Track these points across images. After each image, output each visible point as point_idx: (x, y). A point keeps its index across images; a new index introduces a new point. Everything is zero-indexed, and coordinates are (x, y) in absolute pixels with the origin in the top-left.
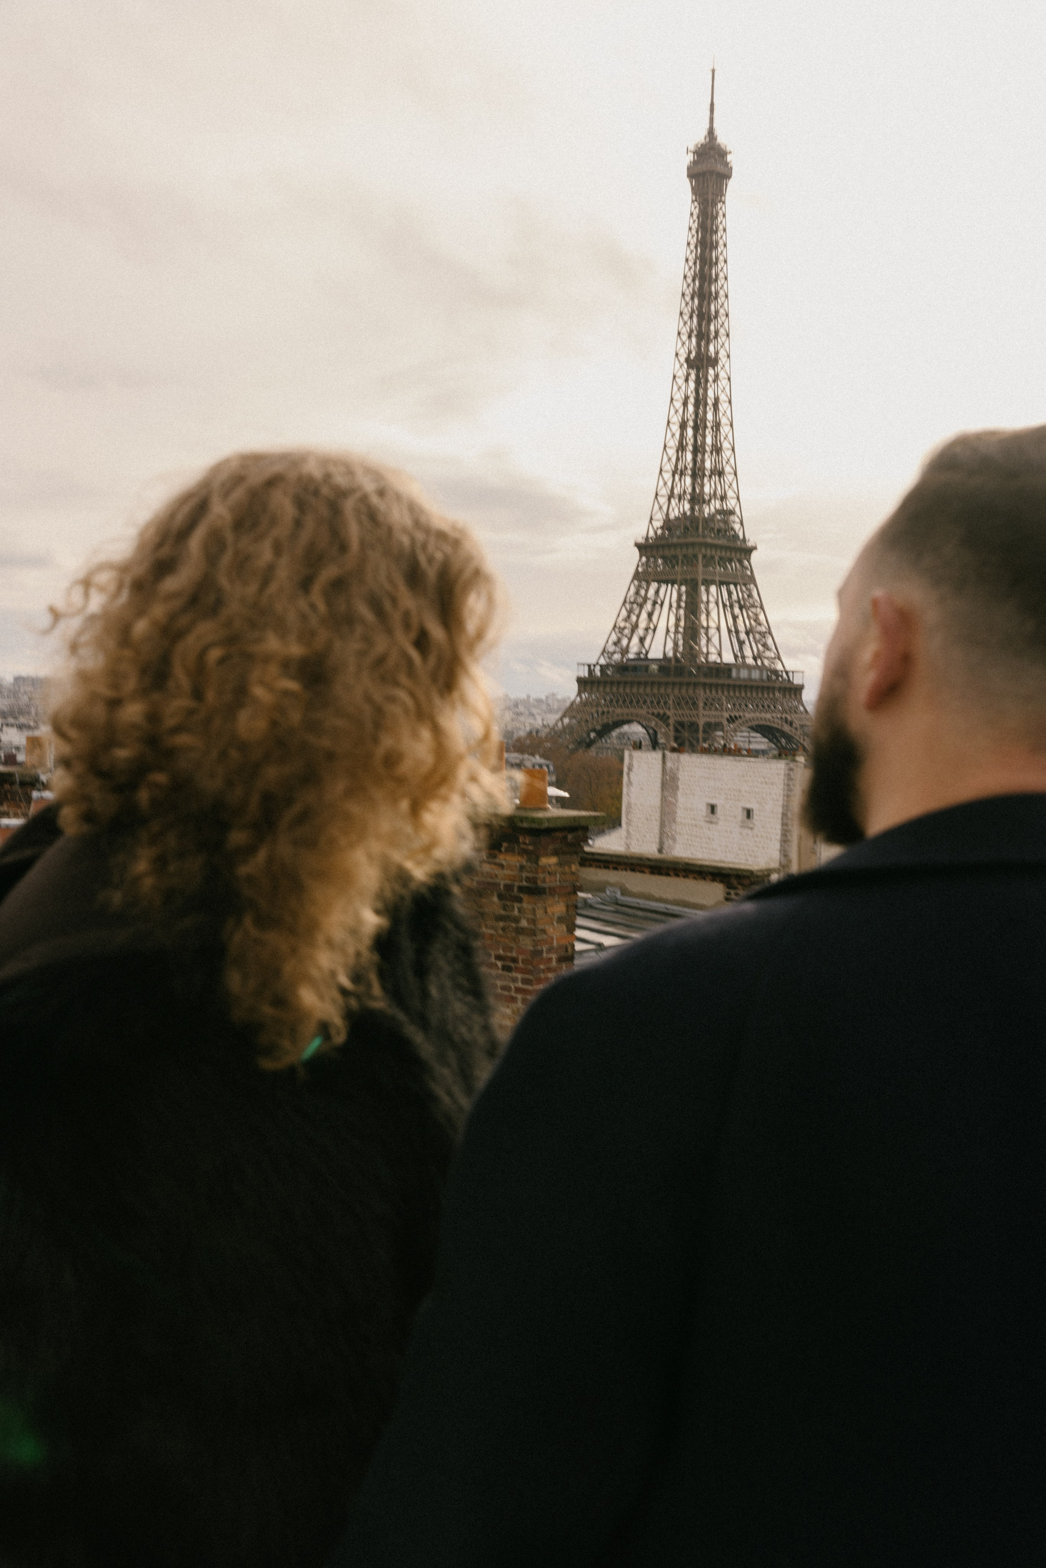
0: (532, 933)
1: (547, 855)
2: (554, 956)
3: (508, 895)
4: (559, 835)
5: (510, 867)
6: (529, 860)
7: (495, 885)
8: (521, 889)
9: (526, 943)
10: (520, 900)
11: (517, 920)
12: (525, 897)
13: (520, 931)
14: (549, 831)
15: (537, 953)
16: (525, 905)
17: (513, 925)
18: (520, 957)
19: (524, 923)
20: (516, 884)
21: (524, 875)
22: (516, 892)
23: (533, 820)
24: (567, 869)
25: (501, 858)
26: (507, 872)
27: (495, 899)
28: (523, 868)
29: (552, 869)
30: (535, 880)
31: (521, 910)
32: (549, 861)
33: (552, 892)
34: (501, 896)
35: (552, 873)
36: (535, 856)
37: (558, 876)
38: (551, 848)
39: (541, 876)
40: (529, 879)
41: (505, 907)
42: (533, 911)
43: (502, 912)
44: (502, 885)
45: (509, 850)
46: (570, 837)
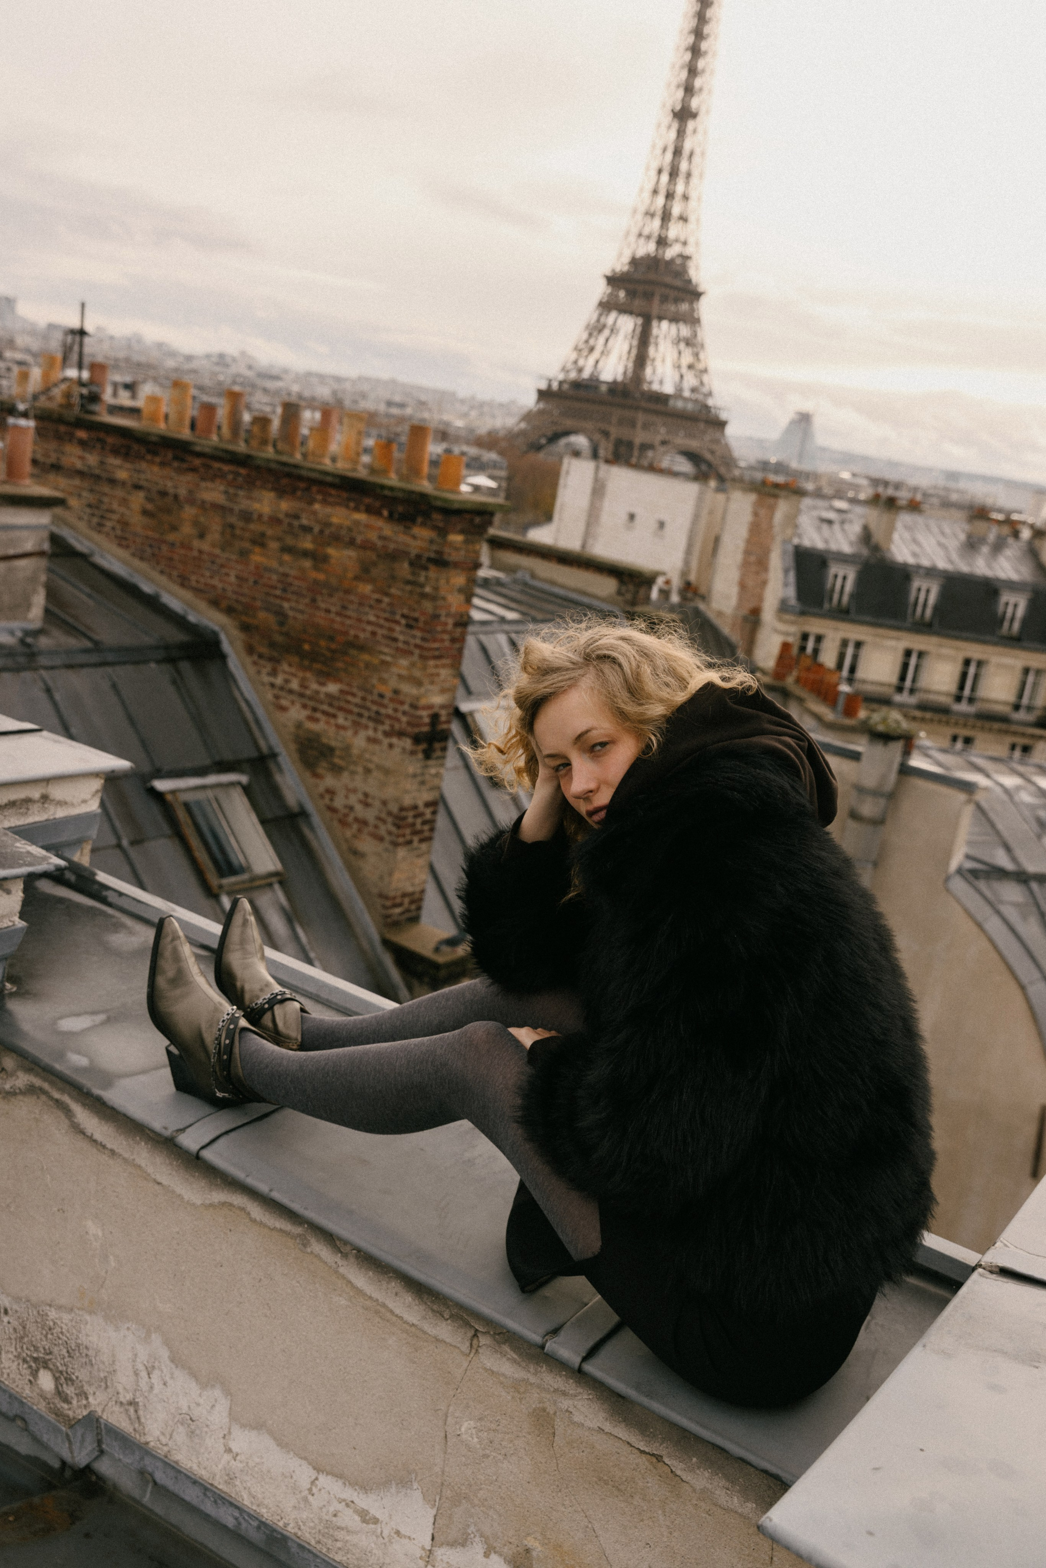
0: (433, 598)
1: (454, 532)
2: (450, 621)
3: (418, 563)
4: (468, 516)
5: (422, 540)
6: (439, 535)
7: (406, 553)
8: (430, 560)
9: (428, 605)
10: (426, 569)
11: (422, 586)
12: (432, 568)
13: (424, 596)
14: (459, 512)
15: (436, 617)
16: (431, 574)
17: (418, 590)
18: (422, 619)
19: (428, 589)
20: (426, 555)
21: (433, 547)
22: (424, 561)
23: (445, 500)
24: (470, 547)
25: (417, 531)
26: (419, 543)
27: (406, 565)
28: (431, 542)
29: (458, 546)
30: (439, 553)
31: (427, 577)
32: (456, 538)
33: (456, 565)
34: (411, 564)
35: (457, 549)
36: (443, 532)
37: (462, 553)
38: (459, 527)
39: (447, 550)
40: (437, 552)
41: (413, 574)
42: (437, 580)
43: (410, 577)
44: (414, 552)
45: (423, 524)
46: (477, 520)
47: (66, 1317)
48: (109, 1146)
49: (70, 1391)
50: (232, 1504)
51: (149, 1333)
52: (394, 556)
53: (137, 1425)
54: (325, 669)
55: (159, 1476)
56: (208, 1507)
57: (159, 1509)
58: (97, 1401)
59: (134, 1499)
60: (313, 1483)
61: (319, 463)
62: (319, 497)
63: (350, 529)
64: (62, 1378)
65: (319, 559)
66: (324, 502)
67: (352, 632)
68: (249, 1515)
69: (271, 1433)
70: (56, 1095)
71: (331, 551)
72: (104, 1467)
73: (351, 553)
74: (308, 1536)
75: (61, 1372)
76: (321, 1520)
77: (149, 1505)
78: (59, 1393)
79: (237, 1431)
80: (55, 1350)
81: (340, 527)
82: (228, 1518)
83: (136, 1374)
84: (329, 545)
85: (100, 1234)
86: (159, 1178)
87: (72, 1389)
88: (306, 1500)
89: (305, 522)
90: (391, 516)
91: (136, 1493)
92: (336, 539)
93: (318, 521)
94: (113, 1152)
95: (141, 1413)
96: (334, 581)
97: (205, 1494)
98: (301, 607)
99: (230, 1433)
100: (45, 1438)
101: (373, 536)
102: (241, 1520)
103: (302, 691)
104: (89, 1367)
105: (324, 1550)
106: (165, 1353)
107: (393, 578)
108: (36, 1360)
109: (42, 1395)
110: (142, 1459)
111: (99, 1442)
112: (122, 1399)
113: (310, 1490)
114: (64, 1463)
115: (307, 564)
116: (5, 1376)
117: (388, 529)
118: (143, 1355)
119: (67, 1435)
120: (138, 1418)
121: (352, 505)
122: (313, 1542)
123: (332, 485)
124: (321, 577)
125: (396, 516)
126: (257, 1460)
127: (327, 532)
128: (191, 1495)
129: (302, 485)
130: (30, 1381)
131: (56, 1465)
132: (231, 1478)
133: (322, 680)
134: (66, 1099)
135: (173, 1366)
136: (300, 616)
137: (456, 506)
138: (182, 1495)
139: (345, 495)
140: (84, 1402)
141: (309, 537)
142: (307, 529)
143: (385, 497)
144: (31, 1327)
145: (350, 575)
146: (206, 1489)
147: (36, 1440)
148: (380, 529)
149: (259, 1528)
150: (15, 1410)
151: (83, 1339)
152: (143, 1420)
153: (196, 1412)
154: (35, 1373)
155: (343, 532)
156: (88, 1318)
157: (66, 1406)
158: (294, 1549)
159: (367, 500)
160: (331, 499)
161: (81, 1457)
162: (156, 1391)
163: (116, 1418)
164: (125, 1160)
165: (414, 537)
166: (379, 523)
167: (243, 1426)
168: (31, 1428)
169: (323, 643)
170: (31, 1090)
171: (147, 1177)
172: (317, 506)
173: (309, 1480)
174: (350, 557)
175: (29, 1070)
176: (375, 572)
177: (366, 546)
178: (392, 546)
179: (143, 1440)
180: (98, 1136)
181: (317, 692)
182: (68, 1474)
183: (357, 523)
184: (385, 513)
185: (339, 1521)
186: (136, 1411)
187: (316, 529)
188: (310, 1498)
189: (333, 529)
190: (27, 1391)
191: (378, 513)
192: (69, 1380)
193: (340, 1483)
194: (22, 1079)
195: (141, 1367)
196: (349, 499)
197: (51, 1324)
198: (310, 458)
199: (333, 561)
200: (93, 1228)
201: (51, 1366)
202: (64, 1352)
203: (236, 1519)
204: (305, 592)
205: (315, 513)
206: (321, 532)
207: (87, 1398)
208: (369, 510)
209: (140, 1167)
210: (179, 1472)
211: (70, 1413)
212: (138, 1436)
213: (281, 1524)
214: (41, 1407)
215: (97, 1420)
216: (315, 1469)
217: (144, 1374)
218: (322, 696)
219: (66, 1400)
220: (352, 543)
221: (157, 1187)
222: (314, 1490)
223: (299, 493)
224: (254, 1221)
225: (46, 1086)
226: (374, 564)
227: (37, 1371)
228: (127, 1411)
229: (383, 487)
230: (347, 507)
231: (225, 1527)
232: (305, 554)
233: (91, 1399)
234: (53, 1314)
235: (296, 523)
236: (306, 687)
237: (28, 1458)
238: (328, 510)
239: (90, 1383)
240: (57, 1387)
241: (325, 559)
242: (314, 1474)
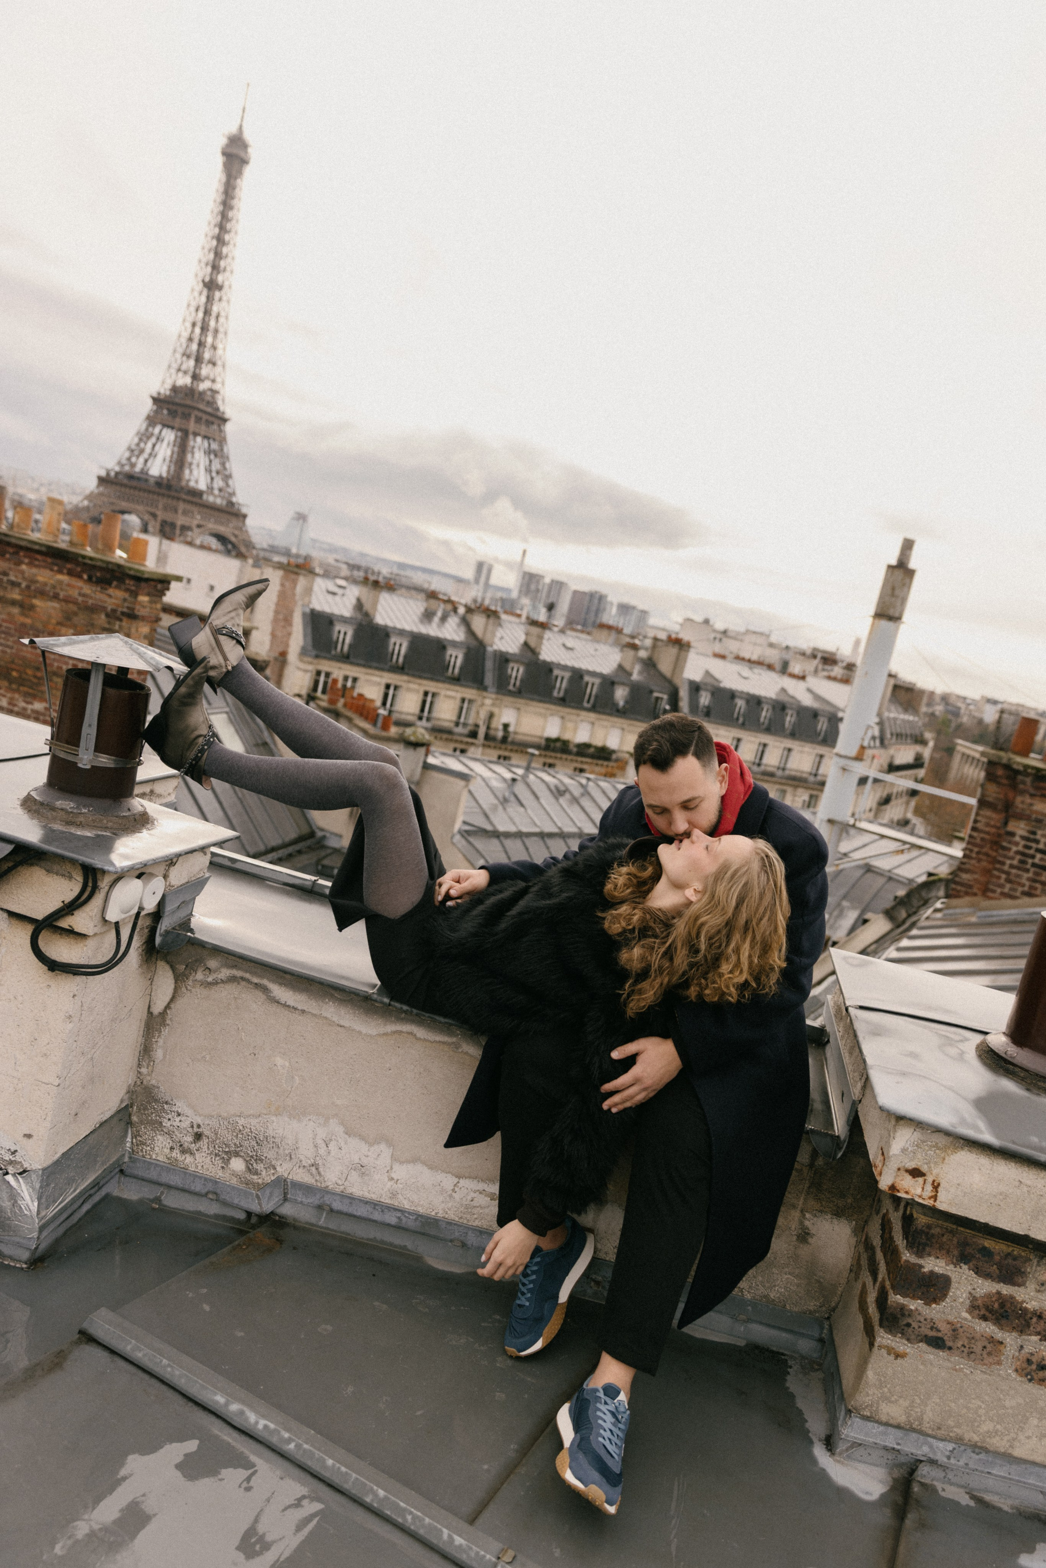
1: (142, 595)
4: (152, 583)
5: (116, 598)
6: (130, 596)
7: (104, 609)
8: (123, 613)
10: (121, 620)
12: (125, 619)
14: (147, 580)
16: (124, 624)
20: (120, 609)
21: (126, 604)
22: (119, 613)
23: (138, 571)
24: (154, 606)
25: (111, 591)
26: (113, 601)
27: (103, 616)
28: (125, 600)
29: (146, 604)
30: (133, 609)
31: (120, 627)
32: (144, 599)
33: (143, 619)
34: (107, 615)
35: (144, 607)
36: (135, 594)
37: (148, 610)
38: (146, 591)
39: (137, 607)
40: (128, 608)
41: (109, 623)
42: (129, 629)
43: (107, 626)
44: (109, 608)
45: (117, 587)
46: (159, 586)
47: (254, 1122)
48: (299, 1008)
49: (260, 1167)
50: (396, 1210)
51: (327, 1120)
52: (93, 609)
53: (318, 1178)
54: (31, 691)
55: (337, 1206)
56: (377, 1216)
57: (332, 1225)
58: (283, 1169)
59: (312, 1225)
60: (455, 1185)
61: (25, 534)
62: (26, 561)
63: (54, 587)
64: (253, 1161)
65: (26, 608)
66: (30, 564)
67: (56, 664)
68: (409, 1213)
69: (424, 1163)
70: (255, 980)
71: (36, 602)
72: (287, 1210)
73: (56, 605)
74: (452, 1216)
75: (252, 1157)
76: (462, 1205)
77: (324, 1225)
78: (249, 1170)
79: (396, 1166)
80: (246, 1143)
81: (46, 584)
82: (391, 1218)
83: (316, 1146)
84: (35, 597)
85: (287, 1064)
86: (342, 1023)
87: (262, 1165)
88: (451, 1196)
89: (13, 578)
90: (90, 578)
91: (313, 1221)
92: (42, 593)
93: (24, 578)
94: (303, 1011)
95: (321, 1169)
96: (40, 626)
97: (374, 1208)
98: (9, 643)
99: (392, 1168)
100: (236, 1201)
101: (75, 593)
102: (403, 1217)
103: (11, 707)
104: (277, 1150)
105: (465, 1222)
106: (341, 1129)
107: (92, 625)
108: (226, 1153)
109: (234, 1174)
110: (323, 1196)
111: (285, 1194)
112: (304, 1163)
113: (453, 1190)
114: (249, 1214)
115: (16, 610)
116: (200, 1167)
117: (87, 589)
118: (322, 1133)
119: (257, 1195)
120: (319, 1173)
121: (56, 568)
122: (457, 1219)
123: (39, 552)
124: (28, 621)
125: (94, 579)
126: (413, 1180)
127: (33, 588)
128: (362, 1211)
129: (11, 550)
130: (223, 1168)
131: (242, 1216)
132: (394, 1195)
133: (29, 699)
134: (265, 982)
135: (347, 1136)
136: (8, 651)
137: (146, 576)
138: (355, 1213)
139: (49, 560)
140: (273, 1171)
141: (17, 590)
142: (14, 584)
143: (85, 564)
144: (222, 1132)
145: (54, 621)
146: (375, 1205)
147: (225, 1204)
148: (81, 588)
149: (416, 1219)
150: (210, 1187)
151: (270, 1132)
152: (323, 1173)
153: (365, 1161)
154: (227, 1162)
155: (48, 588)
156: (274, 1118)
157: (255, 1177)
158: (443, 1225)
159: (69, 566)
160: (37, 563)
161: (267, 1207)
162: (333, 1153)
163: (301, 1176)
164: (314, 1015)
165: (110, 596)
166: (80, 584)
167: (402, 1163)
168: (222, 1197)
169: (30, 672)
170: (233, 979)
171: (331, 1023)
172: (24, 567)
173: (452, 1185)
174: (54, 608)
175: (234, 967)
176: (76, 620)
177: (67, 600)
178: (90, 602)
179: (323, 1185)
180: (291, 1003)
181: (25, 709)
182: (254, 1220)
183: (60, 582)
184: (85, 577)
185: (475, 1203)
186: (317, 1169)
187: (24, 585)
188: (454, 1194)
189: (38, 585)
190: (220, 1173)
191: (80, 577)
192: (259, 1160)
193: (475, 1181)
194: (225, 973)
195: (320, 1142)
196: (54, 564)
197: (241, 1128)
198: (15, 529)
199: (38, 609)
200: (279, 1061)
201: (242, 1154)
202: (254, 1143)
203: (399, 1218)
204: (13, 632)
205: (23, 572)
206: (28, 587)
207: (275, 1169)
208: (70, 573)
209: (326, 1018)
210: (353, 1199)
211: (260, 1181)
212: (319, 1184)
213: (433, 1213)
214: (234, 1181)
215: (285, 1180)
216: (456, 1177)
217: (324, 1145)
218: (29, 712)
219: (256, 1173)
220: (56, 597)
221: (339, 1029)
222: (456, 1189)
223: (8, 556)
224: (420, 1039)
225: (247, 976)
226: (76, 614)
227: (229, 1160)
228: (309, 1171)
229: (84, 557)
230: (52, 570)
231: (389, 1225)
232: (13, 603)
233: (278, 1169)
234: (241, 1121)
235: (5, 579)
236: (15, 705)
237: (216, 1216)
238: (34, 571)
239: (277, 1159)
240: (248, 1168)
241: (32, 607)
242: (456, 1180)
